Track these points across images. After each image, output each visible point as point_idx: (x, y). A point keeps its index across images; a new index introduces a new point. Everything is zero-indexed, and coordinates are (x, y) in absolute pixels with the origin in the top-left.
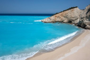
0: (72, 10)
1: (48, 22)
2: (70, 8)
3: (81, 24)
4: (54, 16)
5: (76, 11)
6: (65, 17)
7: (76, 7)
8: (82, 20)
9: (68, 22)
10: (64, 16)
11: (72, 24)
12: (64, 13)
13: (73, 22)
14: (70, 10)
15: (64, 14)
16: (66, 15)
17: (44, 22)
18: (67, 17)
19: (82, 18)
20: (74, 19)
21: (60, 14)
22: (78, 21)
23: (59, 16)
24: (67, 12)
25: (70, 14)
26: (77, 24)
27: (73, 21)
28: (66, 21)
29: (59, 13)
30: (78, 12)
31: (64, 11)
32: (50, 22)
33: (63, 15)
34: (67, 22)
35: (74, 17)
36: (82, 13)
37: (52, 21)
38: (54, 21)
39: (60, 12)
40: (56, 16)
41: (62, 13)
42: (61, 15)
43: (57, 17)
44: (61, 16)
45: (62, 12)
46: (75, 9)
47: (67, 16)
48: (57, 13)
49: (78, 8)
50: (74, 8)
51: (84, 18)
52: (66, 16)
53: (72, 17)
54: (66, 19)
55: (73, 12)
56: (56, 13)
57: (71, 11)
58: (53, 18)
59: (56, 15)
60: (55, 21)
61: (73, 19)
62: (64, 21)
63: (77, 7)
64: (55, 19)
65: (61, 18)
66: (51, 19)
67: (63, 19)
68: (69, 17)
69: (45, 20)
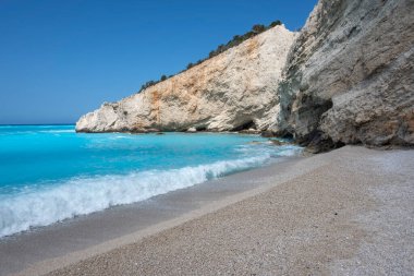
0: (247, 43)
1: (100, 128)
2: (236, 38)
4: (149, 92)
5: (270, 49)
6: (211, 96)
9: (234, 130)
10: (205, 92)
12: (206, 70)
13: (258, 121)
14: (234, 50)
15: (202, 77)
16: (218, 84)
18: (221, 94)
23: (177, 91)
24: (219, 61)
25: (237, 75)
27: (260, 114)
28: (221, 119)
32: (115, 127)
33: (199, 84)
34: (232, 126)
35: (262, 90)
37: (131, 122)
38: (147, 123)
40: (155, 93)
41: (194, 71)
42: (187, 86)
43: (166, 99)
44: (185, 92)
46: (266, 35)
47: (223, 90)
49: (282, 28)
52: (216, 89)
53: (252, 92)
54: (221, 109)
55: (254, 55)
57: (243, 54)
58: (138, 103)
60: (153, 125)
61: (256, 100)
62: (213, 125)
64: (153, 114)
65: (189, 106)
66: (129, 111)
67: (199, 108)
68: (236, 91)
69: (88, 120)
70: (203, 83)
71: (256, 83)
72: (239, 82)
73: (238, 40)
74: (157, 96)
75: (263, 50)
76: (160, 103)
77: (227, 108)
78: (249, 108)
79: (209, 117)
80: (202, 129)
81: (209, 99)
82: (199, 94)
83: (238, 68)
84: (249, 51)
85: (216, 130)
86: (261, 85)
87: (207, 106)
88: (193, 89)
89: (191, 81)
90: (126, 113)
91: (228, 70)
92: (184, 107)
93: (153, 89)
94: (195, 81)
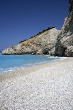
0: (46, 32)
1: (9, 53)
5: (52, 34)
6: (37, 45)
8: (59, 41)
10: (36, 44)
12: (36, 38)
14: (43, 34)
15: (35, 40)
16: (39, 42)
18: (40, 45)
21: (30, 40)
23: (29, 44)
24: (39, 36)
25: (44, 40)
27: (50, 50)
28: (40, 51)
32: (13, 53)
34: (42, 53)
35: (50, 44)
37: (17, 51)
40: (23, 44)
41: (33, 39)
44: (31, 44)
46: (51, 30)
47: (40, 44)
49: (55, 29)
53: (48, 44)
54: (40, 48)
55: (48, 35)
57: (45, 35)
58: (18, 47)
60: (22, 53)
62: (38, 53)
63: (54, 27)
64: (22, 50)
65: (32, 48)
67: (34, 48)
68: (44, 44)
69: (5, 51)
70: (35, 42)
71: (49, 42)
72: (44, 42)
73: (44, 31)
74: (23, 45)
75: (50, 34)
76: (24, 47)
77: (41, 48)
78: (47, 48)
79: (37, 51)
80: (35, 54)
81: (37, 46)
82: (34, 44)
83: (44, 38)
84: (47, 34)
85: (38, 54)
86: (50, 43)
87: (36, 48)
88: (33, 43)
89: (32, 41)
90: (15, 49)
91: (42, 39)
92: (30, 48)
93: (22, 43)
94: (33, 41)
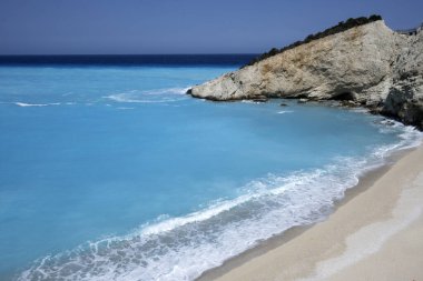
0: (352, 31)
1: (225, 97)
2: (341, 24)
3: (400, 104)
4: (261, 64)
5: (371, 41)
6: (315, 70)
7: (375, 18)
8: (407, 88)
9: (331, 99)
10: (310, 67)
11: (353, 106)
12: (313, 50)
13: (357, 95)
14: (340, 35)
15: (309, 54)
16: (322, 62)
17: (208, 98)
18: (324, 70)
19: (404, 77)
20: (365, 80)
21: (291, 54)
22: (383, 91)
23: (286, 65)
24: (325, 43)
25: (341, 57)
26: (380, 104)
27: (359, 90)
28: (321, 89)
29: (285, 49)
30: (381, 46)
31: (310, 38)
32: (236, 95)
33: (305, 60)
34: (330, 96)
36: (406, 49)
37: (246, 90)
38: (259, 92)
39: (291, 47)
40: (266, 66)
41: (302, 49)
42: (294, 61)
43: (275, 72)
44: (293, 66)
45: (298, 44)
46: (368, 27)
47: (327, 67)
48: (273, 52)
49: (381, 23)
50: (364, 21)
51: (415, 74)
52: (321, 65)
53: (354, 72)
54: (321, 81)
55: (358, 43)
56: (267, 52)
57: (348, 39)
58: (251, 74)
59: (270, 61)
60: (263, 94)
61: (357, 79)
62: (313, 94)
63: (378, 18)
64: (264, 84)
65: (295, 78)
66: (243, 81)
67: (304, 79)
68: (338, 69)
69: (211, 89)
70: (310, 60)
71: (358, 66)
72: (343, 62)
73: (342, 27)
74: (268, 68)
75: (365, 39)
76: (270, 75)
77: (327, 81)
78: (350, 84)
79: (311, 88)
81: (312, 73)
82: (305, 68)
83: (342, 51)
84: (353, 38)
87: (310, 78)
88: (299, 64)
89: (298, 57)
90: (241, 83)
91: (333, 51)
92: (290, 78)
93: (265, 62)
94: (302, 57)
